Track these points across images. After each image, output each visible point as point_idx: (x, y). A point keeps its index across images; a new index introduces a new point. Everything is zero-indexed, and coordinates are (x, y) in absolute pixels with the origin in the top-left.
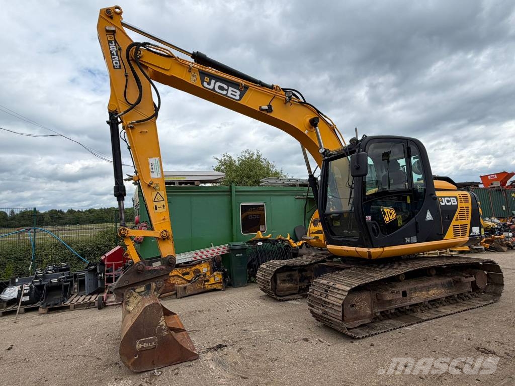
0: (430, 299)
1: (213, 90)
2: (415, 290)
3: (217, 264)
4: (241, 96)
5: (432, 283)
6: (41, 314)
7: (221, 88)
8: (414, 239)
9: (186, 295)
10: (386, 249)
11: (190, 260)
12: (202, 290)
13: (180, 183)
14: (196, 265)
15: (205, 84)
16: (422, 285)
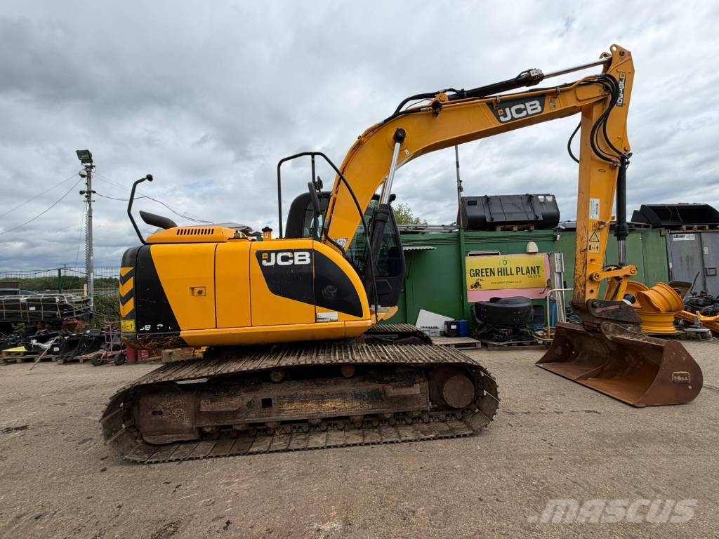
0: (323, 416)
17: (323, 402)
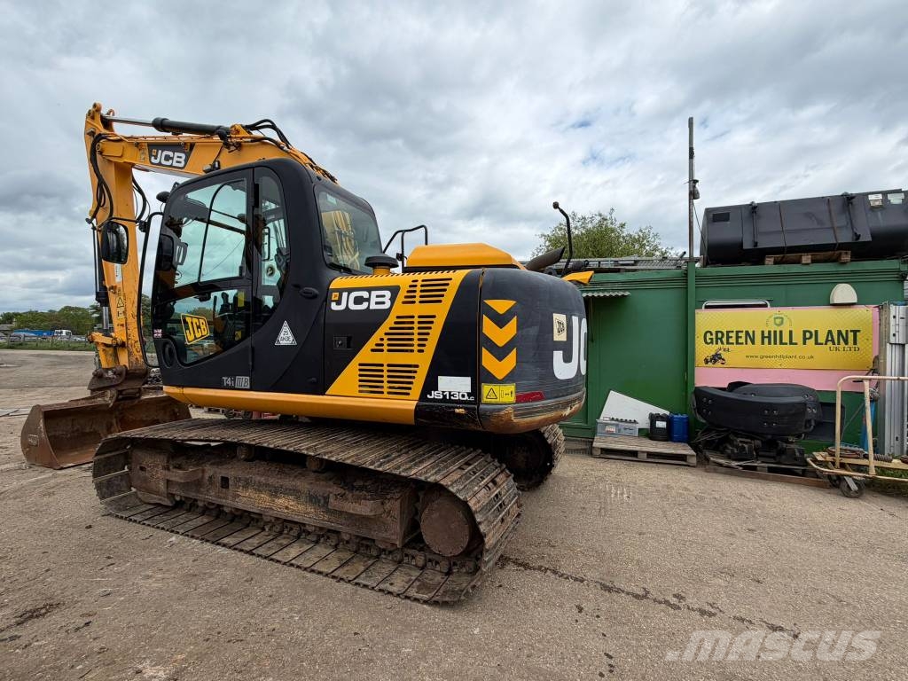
1: (159, 163)
4: (186, 160)
5: (288, 482)
7: (167, 158)
8: (244, 381)
10: (188, 391)
15: (153, 159)
16: (262, 479)
17: (276, 496)
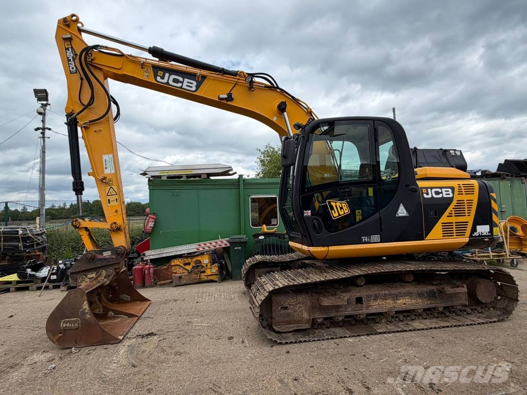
0: (398, 309)
1: (168, 83)
2: (376, 298)
3: (218, 256)
4: (198, 87)
5: (403, 290)
6: (62, 291)
7: (175, 81)
8: (376, 238)
9: (181, 284)
10: (332, 248)
11: (193, 251)
12: (198, 280)
13: (188, 177)
14: (197, 256)
15: (159, 79)
16: (387, 292)
17: (397, 299)
